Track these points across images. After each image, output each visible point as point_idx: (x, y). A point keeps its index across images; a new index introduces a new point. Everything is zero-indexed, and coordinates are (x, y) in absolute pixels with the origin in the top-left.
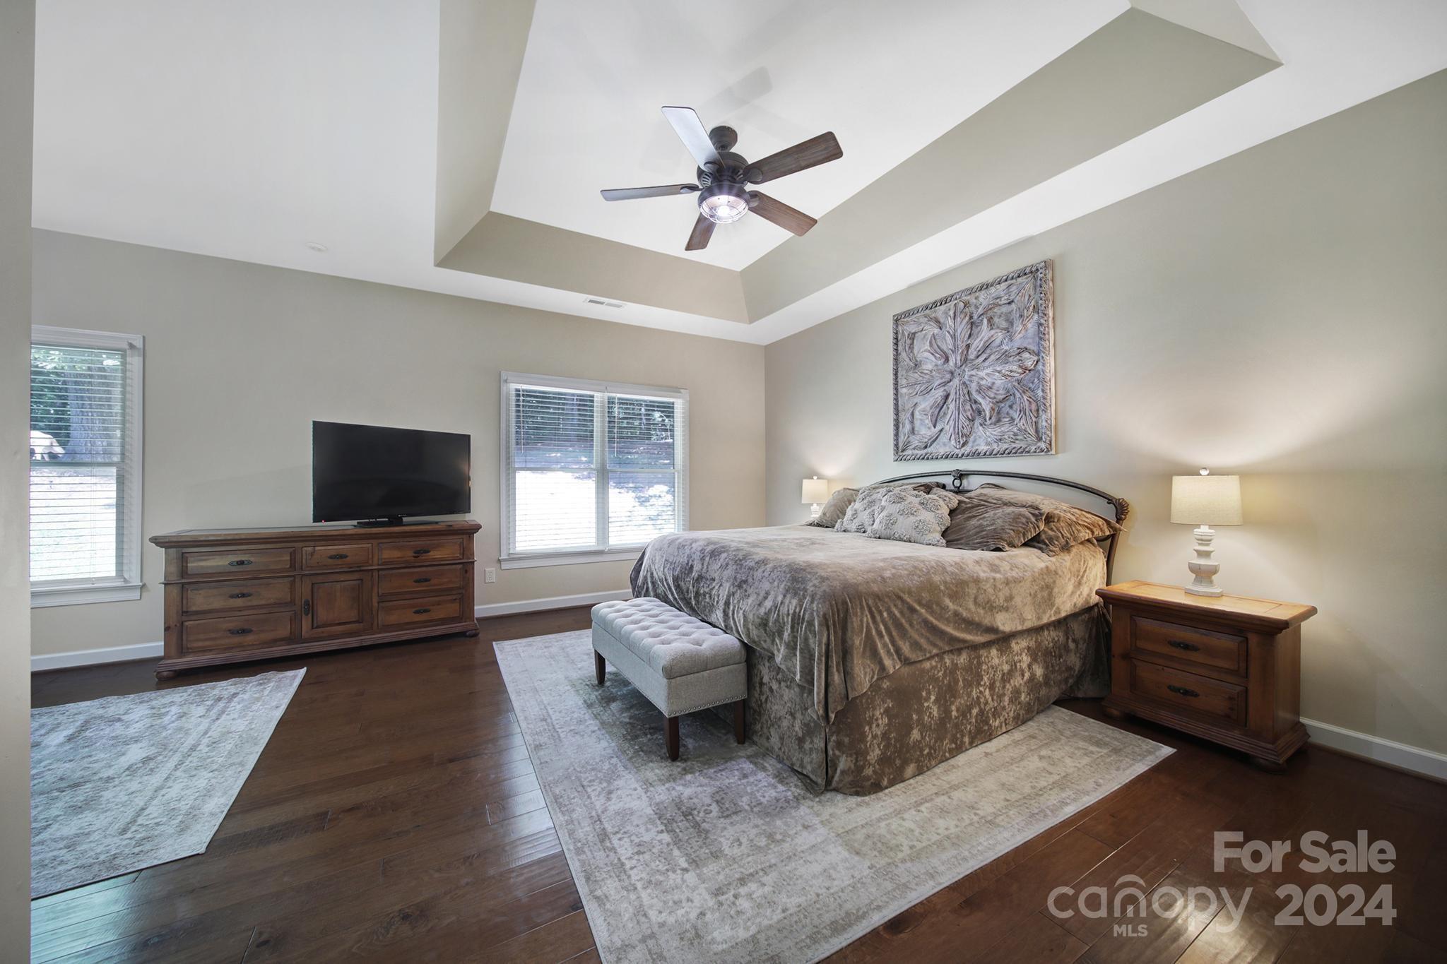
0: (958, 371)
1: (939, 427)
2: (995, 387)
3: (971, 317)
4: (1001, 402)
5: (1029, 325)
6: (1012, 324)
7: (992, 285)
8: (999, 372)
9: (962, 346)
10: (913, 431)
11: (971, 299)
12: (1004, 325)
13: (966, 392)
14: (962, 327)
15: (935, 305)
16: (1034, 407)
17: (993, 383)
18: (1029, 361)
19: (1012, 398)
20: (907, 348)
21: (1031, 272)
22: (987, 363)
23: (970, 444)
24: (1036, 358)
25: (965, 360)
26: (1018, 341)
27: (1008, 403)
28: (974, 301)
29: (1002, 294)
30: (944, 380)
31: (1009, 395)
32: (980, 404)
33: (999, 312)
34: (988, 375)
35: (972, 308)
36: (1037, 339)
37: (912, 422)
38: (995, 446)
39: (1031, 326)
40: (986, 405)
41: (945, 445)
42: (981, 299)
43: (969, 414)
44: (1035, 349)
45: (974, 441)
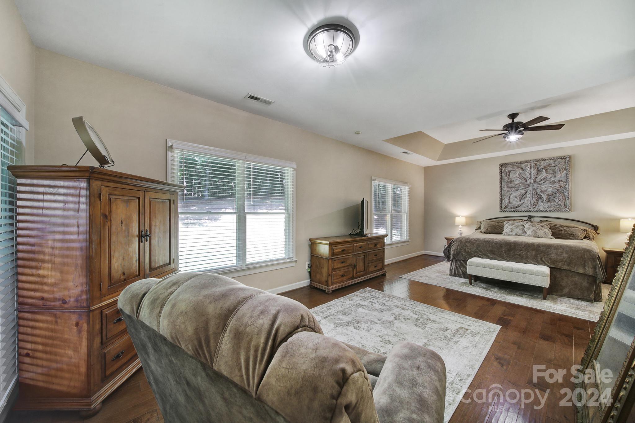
0: (531, 185)
1: (522, 202)
2: (548, 191)
3: (538, 169)
4: (550, 196)
5: (563, 174)
6: (555, 172)
7: (547, 160)
8: (551, 187)
9: (534, 178)
10: (509, 202)
11: (538, 163)
12: (552, 172)
13: (535, 191)
14: (534, 172)
15: (521, 162)
16: (564, 198)
17: (547, 190)
18: (563, 184)
19: (555, 195)
20: (507, 175)
21: (565, 158)
22: (545, 183)
23: (536, 208)
24: (565, 184)
25: (535, 182)
26: (558, 178)
27: (553, 196)
28: (539, 164)
29: (552, 163)
30: (525, 187)
31: (553, 194)
32: (541, 196)
33: (550, 168)
34: (545, 187)
35: (538, 166)
36: (566, 178)
37: (509, 199)
38: (547, 209)
39: (564, 174)
40: (544, 197)
41: (525, 207)
42: (542, 164)
43: (536, 198)
44: (565, 181)
45: (538, 207)
